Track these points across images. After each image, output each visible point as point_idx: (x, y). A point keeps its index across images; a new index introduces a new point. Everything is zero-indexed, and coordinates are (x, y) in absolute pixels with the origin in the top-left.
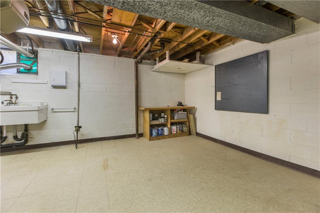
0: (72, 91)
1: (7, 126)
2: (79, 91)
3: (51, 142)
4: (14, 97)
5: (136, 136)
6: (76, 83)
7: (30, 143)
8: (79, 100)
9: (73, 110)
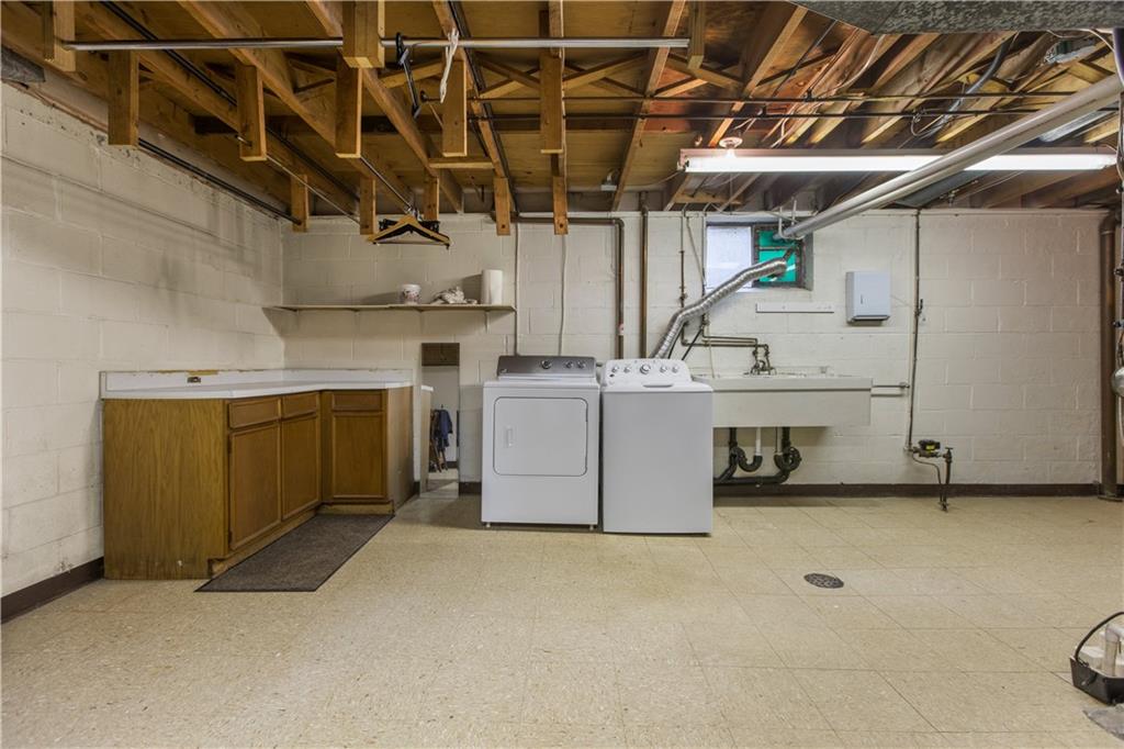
0: (897, 334)
1: (763, 429)
2: (916, 333)
3: (838, 483)
4: (761, 351)
5: (1106, 492)
6: (907, 305)
7: (794, 479)
8: (915, 360)
9: (897, 391)
